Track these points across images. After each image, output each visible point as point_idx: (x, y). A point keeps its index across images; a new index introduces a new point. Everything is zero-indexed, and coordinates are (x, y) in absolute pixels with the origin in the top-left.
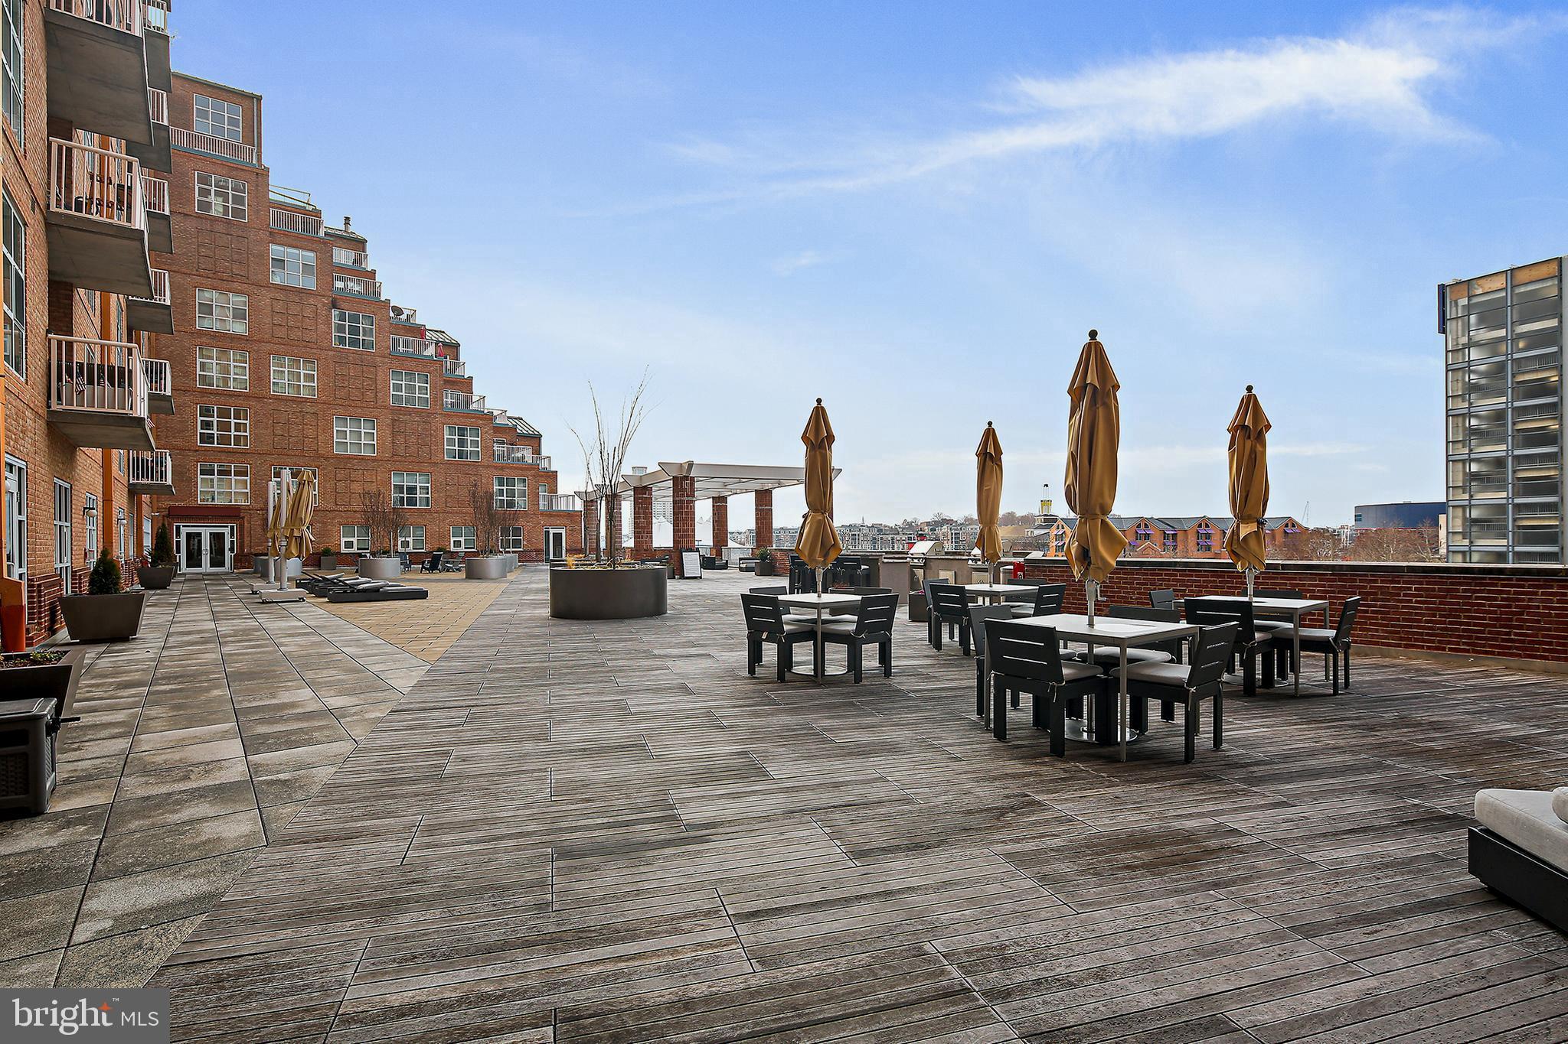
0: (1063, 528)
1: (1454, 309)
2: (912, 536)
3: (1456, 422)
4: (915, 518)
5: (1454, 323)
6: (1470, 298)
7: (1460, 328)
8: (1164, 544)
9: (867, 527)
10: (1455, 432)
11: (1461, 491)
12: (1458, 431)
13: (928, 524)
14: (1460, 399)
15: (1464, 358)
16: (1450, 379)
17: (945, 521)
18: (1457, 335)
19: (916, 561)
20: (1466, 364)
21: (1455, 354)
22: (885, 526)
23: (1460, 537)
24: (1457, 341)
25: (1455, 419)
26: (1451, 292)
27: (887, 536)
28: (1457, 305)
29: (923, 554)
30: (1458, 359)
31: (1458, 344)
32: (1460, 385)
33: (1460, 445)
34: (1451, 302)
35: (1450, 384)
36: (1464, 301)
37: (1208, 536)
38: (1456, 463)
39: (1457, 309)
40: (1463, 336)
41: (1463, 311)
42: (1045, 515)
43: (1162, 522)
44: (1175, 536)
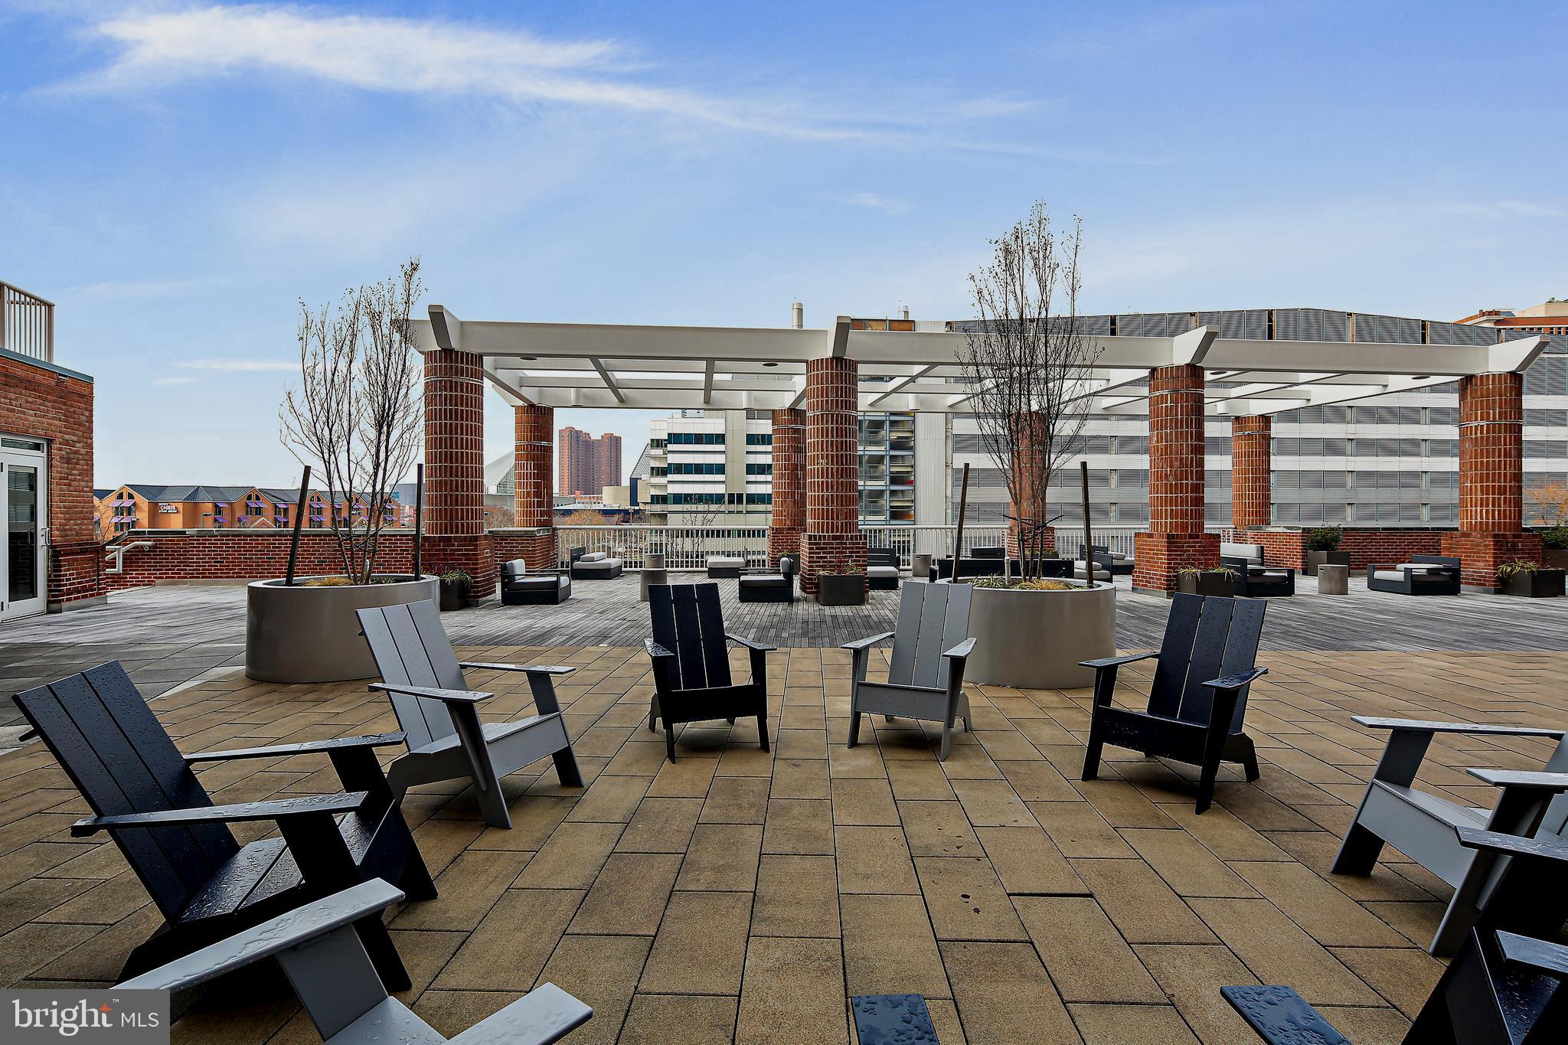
37: (320, 511)
44: (286, 510)
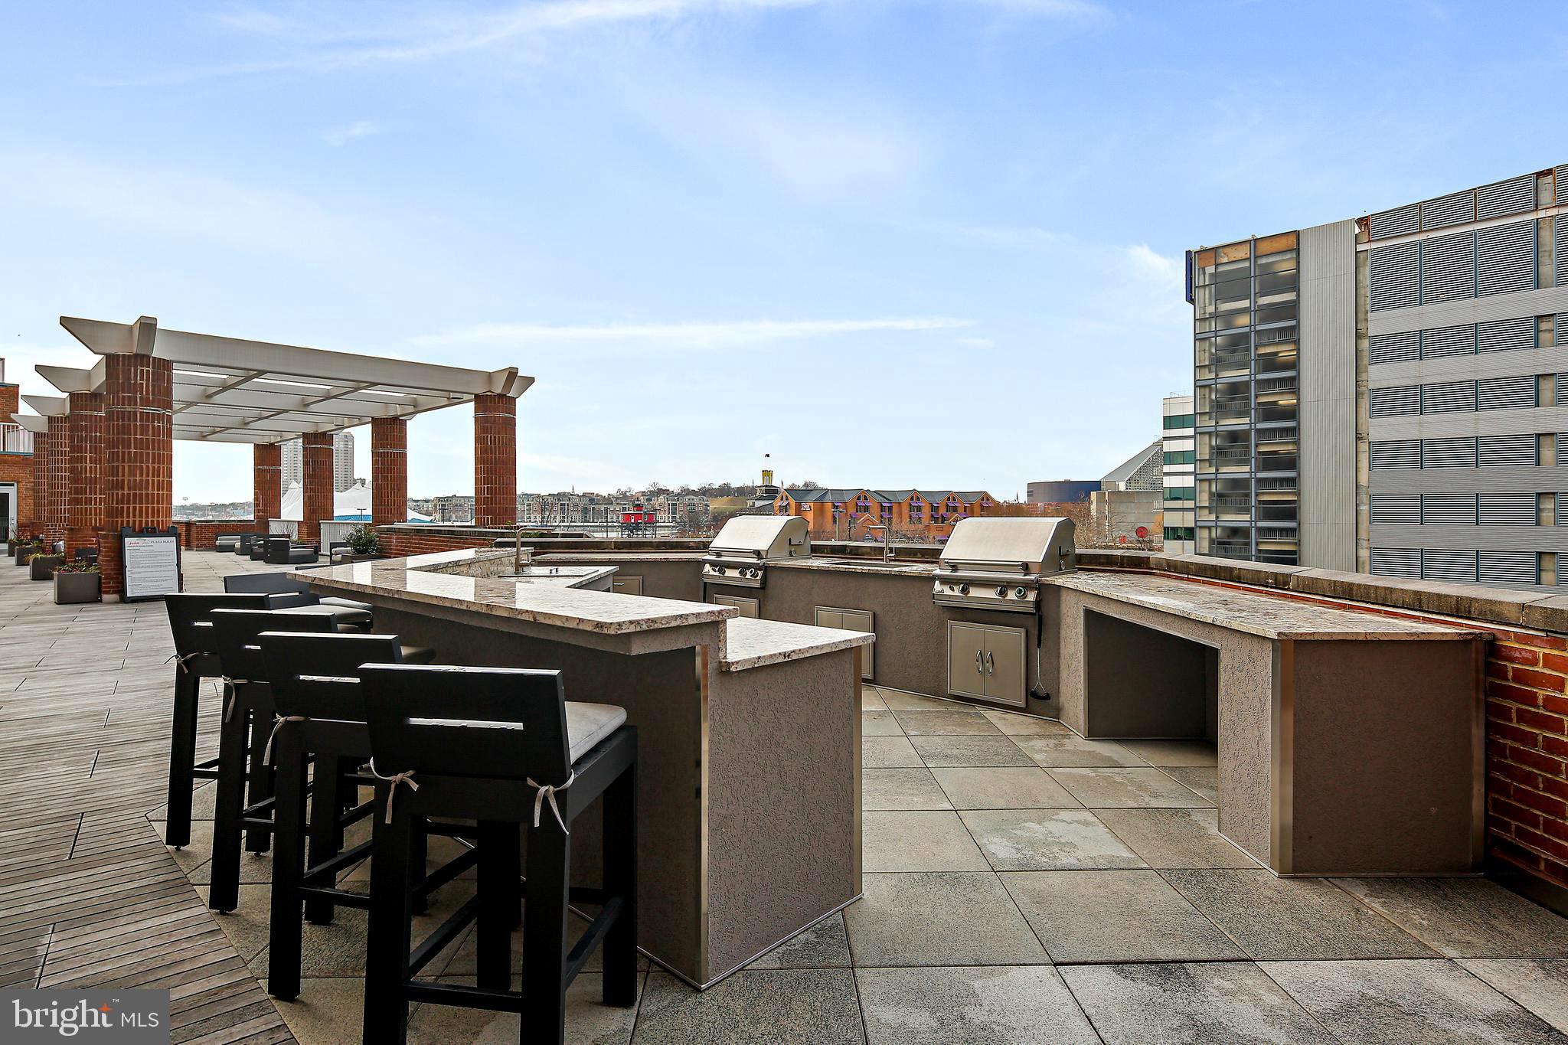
0: (787, 499)
1: (1202, 277)
2: (627, 506)
3: (1203, 394)
4: (629, 488)
5: (1202, 291)
6: (1217, 265)
7: (1207, 296)
8: (882, 517)
9: (578, 496)
10: (1202, 403)
11: (1207, 464)
12: (1205, 402)
13: (643, 493)
14: (1207, 370)
15: (1210, 328)
16: (1197, 349)
17: (661, 492)
18: (1205, 304)
19: (729, 573)
20: (1213, 334)
21: (1203, 323)
22: (597, 495)
23: (1206, 512)
24: (1204, 309)
25: (1202, 390)
26: (1199, 259)
27: (599, 506)
28: (1204, 273)
29: (758, 553)
30: (1205, 328)
31: (1205, 313)
32: (1207, 355)
33: (1207, 417)
34: (1199, 269)
35: (1197, 353)
36: (1210, 270)
37: (919, 509)
38: (1202, 435)
39: (1205, 277)
40: (1210, 305)
41: (1210, 279)
42: (766, 486)
43: (881, 495)
44: (890, 508)
